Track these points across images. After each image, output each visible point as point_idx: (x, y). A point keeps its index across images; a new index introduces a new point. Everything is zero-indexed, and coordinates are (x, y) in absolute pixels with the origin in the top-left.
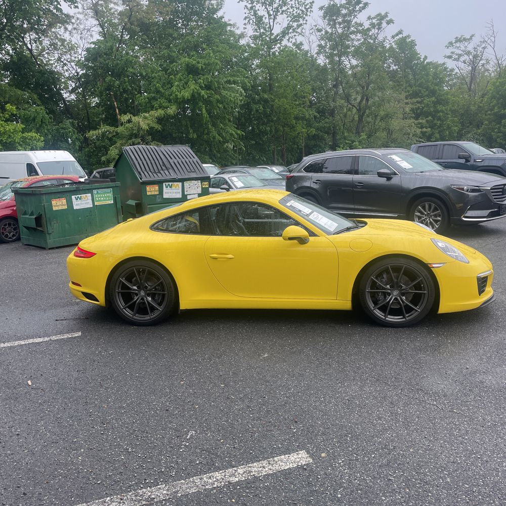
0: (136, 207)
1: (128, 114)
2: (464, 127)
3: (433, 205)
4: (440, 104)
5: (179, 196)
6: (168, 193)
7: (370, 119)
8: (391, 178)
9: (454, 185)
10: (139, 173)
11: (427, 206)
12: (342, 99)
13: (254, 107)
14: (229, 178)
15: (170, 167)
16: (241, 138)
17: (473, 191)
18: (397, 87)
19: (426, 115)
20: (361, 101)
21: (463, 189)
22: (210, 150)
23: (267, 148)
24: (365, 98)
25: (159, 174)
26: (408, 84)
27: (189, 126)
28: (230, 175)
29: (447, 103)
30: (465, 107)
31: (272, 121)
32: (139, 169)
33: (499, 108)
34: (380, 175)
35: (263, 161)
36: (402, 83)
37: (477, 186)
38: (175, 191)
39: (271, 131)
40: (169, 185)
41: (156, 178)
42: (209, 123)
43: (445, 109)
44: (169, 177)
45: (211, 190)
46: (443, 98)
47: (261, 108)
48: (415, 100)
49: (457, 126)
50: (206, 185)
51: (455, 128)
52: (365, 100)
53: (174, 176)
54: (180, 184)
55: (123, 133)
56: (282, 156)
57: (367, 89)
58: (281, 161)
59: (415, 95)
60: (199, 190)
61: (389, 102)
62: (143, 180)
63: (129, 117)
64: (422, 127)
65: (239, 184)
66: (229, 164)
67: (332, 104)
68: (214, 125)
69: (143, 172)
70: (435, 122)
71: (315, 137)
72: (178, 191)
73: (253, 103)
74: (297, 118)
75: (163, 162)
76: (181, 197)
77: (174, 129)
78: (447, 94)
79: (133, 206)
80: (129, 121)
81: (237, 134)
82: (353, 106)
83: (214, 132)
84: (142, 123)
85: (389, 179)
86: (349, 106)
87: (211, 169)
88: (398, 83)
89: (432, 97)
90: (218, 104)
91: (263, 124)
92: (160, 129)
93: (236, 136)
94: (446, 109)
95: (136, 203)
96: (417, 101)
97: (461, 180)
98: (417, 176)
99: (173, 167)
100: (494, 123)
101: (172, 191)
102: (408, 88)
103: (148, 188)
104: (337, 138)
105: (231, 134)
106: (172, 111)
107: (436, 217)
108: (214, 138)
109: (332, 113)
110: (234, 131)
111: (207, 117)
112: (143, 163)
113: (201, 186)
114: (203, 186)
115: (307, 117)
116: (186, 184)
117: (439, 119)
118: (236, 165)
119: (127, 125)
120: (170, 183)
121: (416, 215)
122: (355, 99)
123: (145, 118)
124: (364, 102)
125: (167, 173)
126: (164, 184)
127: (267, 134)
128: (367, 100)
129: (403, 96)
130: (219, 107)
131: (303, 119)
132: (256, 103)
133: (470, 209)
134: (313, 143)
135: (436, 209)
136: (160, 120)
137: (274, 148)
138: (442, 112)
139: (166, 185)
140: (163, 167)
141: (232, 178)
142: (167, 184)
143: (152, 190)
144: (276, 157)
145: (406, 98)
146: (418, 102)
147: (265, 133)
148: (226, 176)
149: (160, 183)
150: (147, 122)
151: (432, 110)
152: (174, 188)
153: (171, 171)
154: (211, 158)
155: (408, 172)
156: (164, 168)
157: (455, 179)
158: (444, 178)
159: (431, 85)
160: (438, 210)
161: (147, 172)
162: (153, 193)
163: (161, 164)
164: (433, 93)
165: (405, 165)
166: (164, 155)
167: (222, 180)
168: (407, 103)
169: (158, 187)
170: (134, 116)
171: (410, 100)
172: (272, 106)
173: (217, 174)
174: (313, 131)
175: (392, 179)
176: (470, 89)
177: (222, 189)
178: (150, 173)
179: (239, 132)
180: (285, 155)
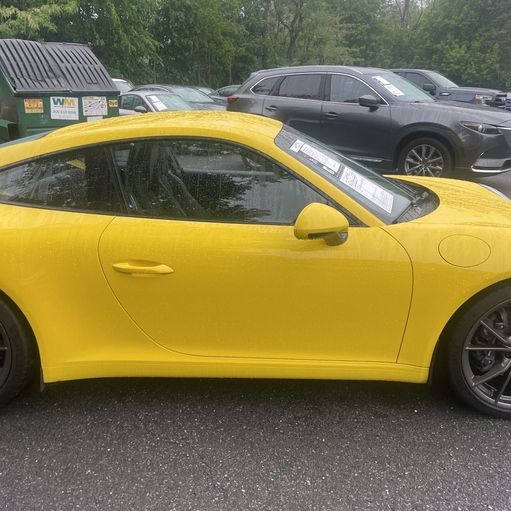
0: (9, 131)
1: (12, 7)
2: (396, 60)
3: (433, 149)
4: (374, 32)
5: (76, 117)
6: (58, 112)
7: (302, 43)
8: (376, 108)
9: (464, 122)
10: (12, 79)
11: (424, 150)
12: (273, 16)
13: (173, 14)
14: (146, 97)
15: (60, 74)
16: (160, 51)
17: (489, 131)
18: (332, 10)
19: (360, 43)
20: (294, 21)
21: (476, 128)
22: (122, 63)
23: (189, 66)
24: (299, 17)
25: (43, 84)
26: (342, 7)
27: (94, 30)
28: (148, 93)
29: (381, 32)
30: (398, 38)
31: (196, 34)
32: (12, 75)
33: (431, 42)
34: (363, 103)
35: (185, 81)
36: (336, 5)
37: (495, 126)
38: (68, 110)
39: (194, 46)
40: (59, 100)
41: (39, 89)
42: (120, 28)
43: (378, 39)
44: (58, 89)
45: (121, 111)
46: (377, 26)
47: (182, 16)
48: (350, 25)
49: (389, 59)
50: (114, 103)
51: (388, 61)
52: (298, 19)
53: (65, 87)
54: (76, 100)
55: (7, 32)
56: (207, 78)
57: (301, 7)
58: (205, 84)
59: (350, 20)
60: (105, 111)
61: (323, 24)
62: (17, 90)
63: (13, 11)
64: (355, 57)
65: (161, 106)
66: (145, 82)
67: (262, 21)
68: (126, 31)
69: (18, 79)
70: (368, 52)
71: (243, 59)
72: (73, 110)
73: (173, 9)
74: (224, 34)
75: (49, 66)
76: (78, 119)
77: (74, 32)
78: (381, 23)
79: (6, 128)
80: (14, 17)
81: (155, 46)
82: (285, 25)
83: (126, 40)
84: (31, 21)
85: (373, 108)
86: (281, 25)
87: (122, 86)
88: (332, 5)
89: (366, 24)
90: (131, 4)
91: (185, 37)
92: (55, 30)
93: (154, 48)
94: (380, 40)
95: (9, 125)
96: (352, 26)
97: (474, 116)
98: (412, 107)
99: (64, 75)
100: (425, 58)
101: (64, 109)
102: (343, 12)
103: (26, 103)
104: (267, 61)
105: (147, 46)
106: (70, 8)
107: (435, 165)
108: (127, 47)
109: (263, 32)
110: (152, 42)
111: (117, 20)
112: (18, 65)
113: (106, 104)
114: (110, 106)
115: (236, 32)
116: (85, 101)
117: (372, 49)
118: (153, 83)
119: (12, 22)
120: (61, 98)
121: (408, 162)
122: (288, 18)
123: (36, 14)
124: (297, 23)
125: (56, 82)
126: (51, 99)
127: (189, 51)
128: (301, 20)
129: (338, 19)
130: (131, 9)
131: (231, 35)
132: (176, 10)
133: (482, 157)
134: (241, 65)
135: (436, 155)
136: (55, 18)
137: (198, 68)
138: (375, 41)
139: (54, 100)
140: (48, 73)
141: (150, 97)
142: (56, 98)
143: (32, 107)
144: (200, 78)
145: (341, 23)
146: (353, 28)
147: (188, 48)
148: (143, 94)
149: (45, 96)
150: (37, 19)
151: (365, 38)
152: (67, 105)
153: (61, 80)
154: (122, 73)
155: (399, 101)
156: (50, 74)
157: (465, 114)
158: (450, 112)
159: (366, 10)
160: (438, 156)
161: (25, 79)
162: (34, 111)
163: (47, 68)
164: (368, 19)
165: (394, 90)
166: (52, 56)
167: (137, 99)
168: (340, 29)
169: (42, 103)
170: (21, 10)
171: (345, 25)
172: (196, 15)
173: (130, 91)
174: (242, 51)
175: (378, 110)
176: (403, 19)
177: (137, 111)
178: (28, 80)
179: (157, 43)
180: (210, 77)
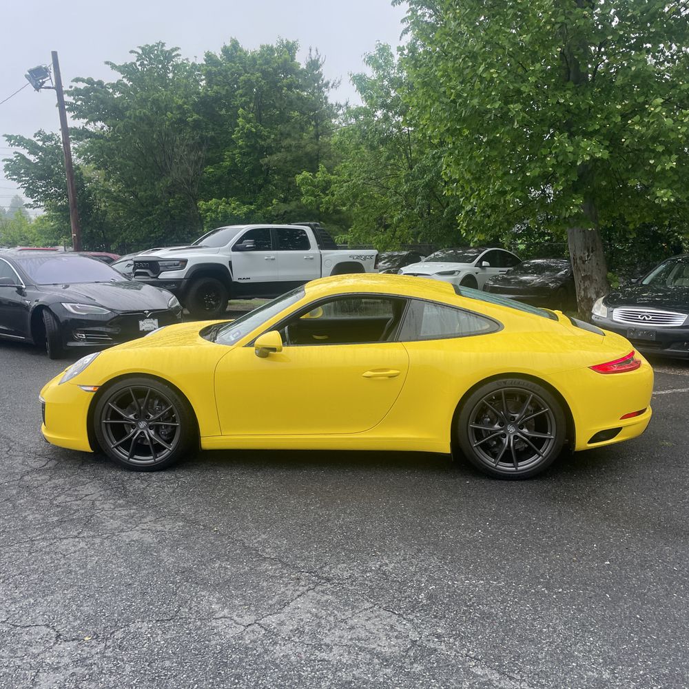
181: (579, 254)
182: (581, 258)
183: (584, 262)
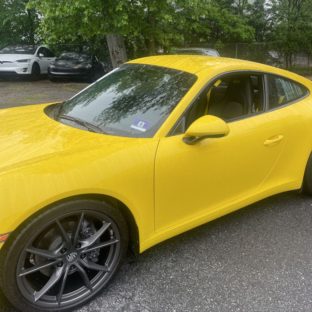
181: (115, 49)
182: (116, 51)
183: (118, 53)
